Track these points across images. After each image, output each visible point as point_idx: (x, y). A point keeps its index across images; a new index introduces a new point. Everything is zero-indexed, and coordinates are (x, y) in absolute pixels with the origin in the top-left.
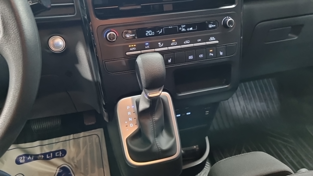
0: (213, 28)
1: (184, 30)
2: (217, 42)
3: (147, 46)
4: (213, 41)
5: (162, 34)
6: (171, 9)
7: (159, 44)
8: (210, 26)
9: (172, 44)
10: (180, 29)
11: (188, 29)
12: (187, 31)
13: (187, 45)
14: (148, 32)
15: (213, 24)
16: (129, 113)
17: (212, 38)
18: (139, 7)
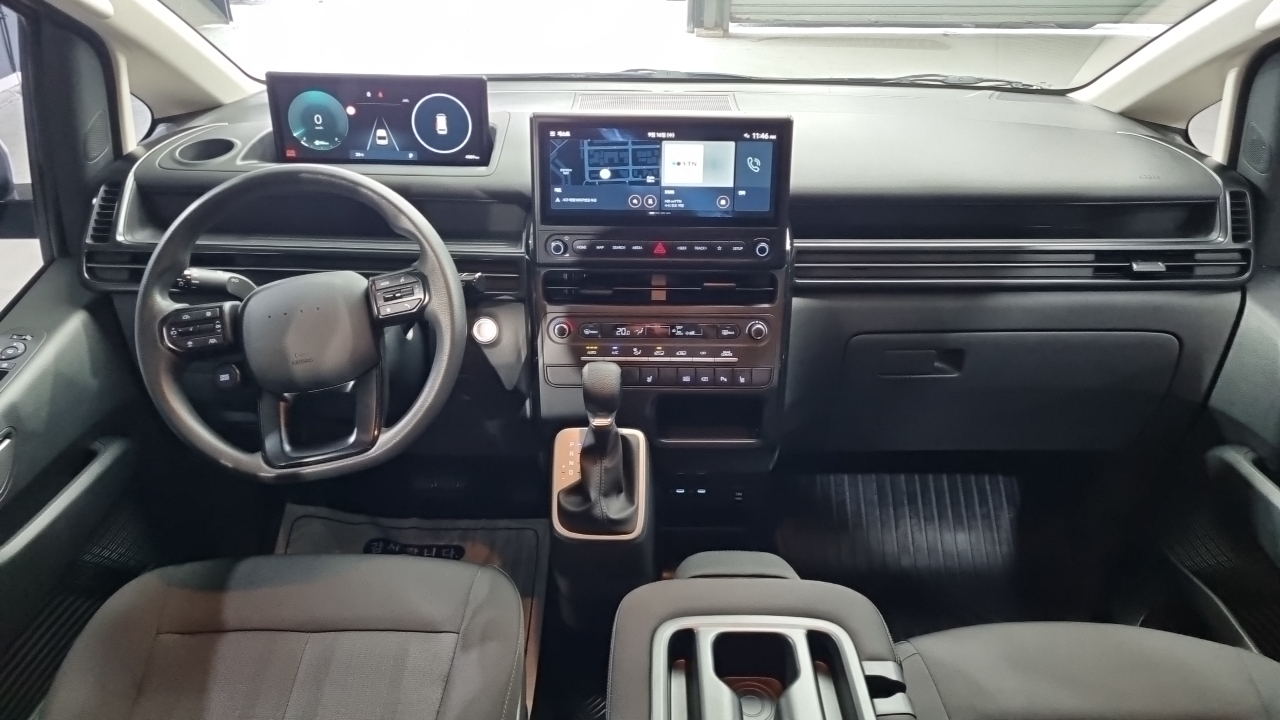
0: (729, 336)
1: (679, 333)
2: (735, 359)
3: (615, 350)
4: (727, 356)
5: (642, 335)
6: (664, 298)
7: (635, 350)
8: (725, 333)
9: (656, 354)
10: (674, 331)
11: (687, 333)
12: (684, 336)
13: (681, 357)
14: (621, 330)
15: (730, 330)
16: (571, 454)
17: (725, 353)
18: (609, 292)
